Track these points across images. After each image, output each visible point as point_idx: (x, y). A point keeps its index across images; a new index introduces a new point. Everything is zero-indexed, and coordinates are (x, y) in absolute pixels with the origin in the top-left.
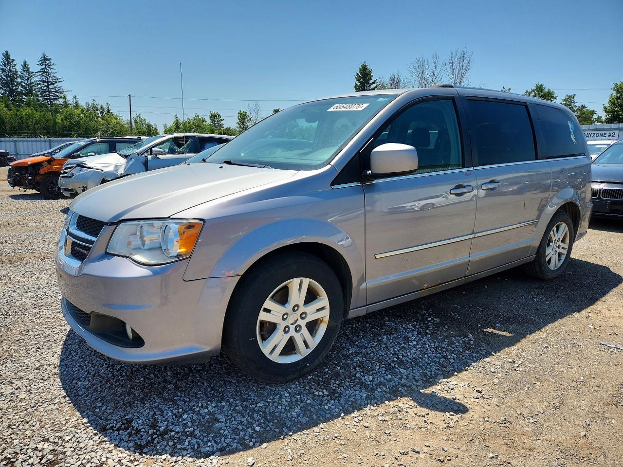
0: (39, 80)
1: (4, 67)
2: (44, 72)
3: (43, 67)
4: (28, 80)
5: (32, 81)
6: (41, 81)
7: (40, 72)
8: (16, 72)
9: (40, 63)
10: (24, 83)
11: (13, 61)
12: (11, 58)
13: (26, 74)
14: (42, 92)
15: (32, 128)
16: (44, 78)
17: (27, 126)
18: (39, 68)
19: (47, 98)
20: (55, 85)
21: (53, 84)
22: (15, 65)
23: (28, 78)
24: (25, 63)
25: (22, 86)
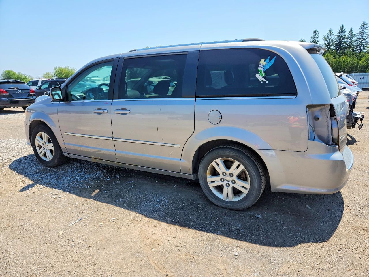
0: (357, 38)
1: (339, 34)
2: (362, 33)
3: (362, 29)
4: (350, 39)
5: (353, 39)
6: (358, 39)
7: (358, 33)
8: (345, 35)
9: (360, 27)
10: (348, 41)
11: (344, 30)
12: (344, 28)
13: (350, 36)
14: (357, 45)
15: (343, 68)
16: (360, 37)
17: (341, 67)
18: (358, 31)
19: (359, 49)
20: (366, 40)
21: (365, 39)
22: (345, 32)
23: (351, 39)
24: (351, 29)
25: (346, 44)
